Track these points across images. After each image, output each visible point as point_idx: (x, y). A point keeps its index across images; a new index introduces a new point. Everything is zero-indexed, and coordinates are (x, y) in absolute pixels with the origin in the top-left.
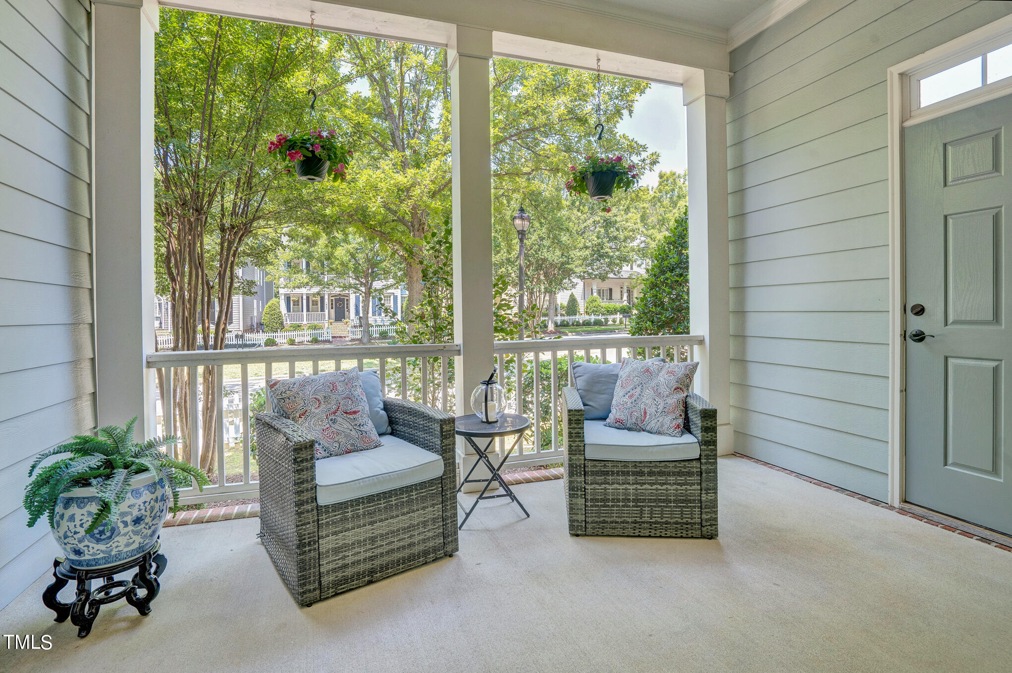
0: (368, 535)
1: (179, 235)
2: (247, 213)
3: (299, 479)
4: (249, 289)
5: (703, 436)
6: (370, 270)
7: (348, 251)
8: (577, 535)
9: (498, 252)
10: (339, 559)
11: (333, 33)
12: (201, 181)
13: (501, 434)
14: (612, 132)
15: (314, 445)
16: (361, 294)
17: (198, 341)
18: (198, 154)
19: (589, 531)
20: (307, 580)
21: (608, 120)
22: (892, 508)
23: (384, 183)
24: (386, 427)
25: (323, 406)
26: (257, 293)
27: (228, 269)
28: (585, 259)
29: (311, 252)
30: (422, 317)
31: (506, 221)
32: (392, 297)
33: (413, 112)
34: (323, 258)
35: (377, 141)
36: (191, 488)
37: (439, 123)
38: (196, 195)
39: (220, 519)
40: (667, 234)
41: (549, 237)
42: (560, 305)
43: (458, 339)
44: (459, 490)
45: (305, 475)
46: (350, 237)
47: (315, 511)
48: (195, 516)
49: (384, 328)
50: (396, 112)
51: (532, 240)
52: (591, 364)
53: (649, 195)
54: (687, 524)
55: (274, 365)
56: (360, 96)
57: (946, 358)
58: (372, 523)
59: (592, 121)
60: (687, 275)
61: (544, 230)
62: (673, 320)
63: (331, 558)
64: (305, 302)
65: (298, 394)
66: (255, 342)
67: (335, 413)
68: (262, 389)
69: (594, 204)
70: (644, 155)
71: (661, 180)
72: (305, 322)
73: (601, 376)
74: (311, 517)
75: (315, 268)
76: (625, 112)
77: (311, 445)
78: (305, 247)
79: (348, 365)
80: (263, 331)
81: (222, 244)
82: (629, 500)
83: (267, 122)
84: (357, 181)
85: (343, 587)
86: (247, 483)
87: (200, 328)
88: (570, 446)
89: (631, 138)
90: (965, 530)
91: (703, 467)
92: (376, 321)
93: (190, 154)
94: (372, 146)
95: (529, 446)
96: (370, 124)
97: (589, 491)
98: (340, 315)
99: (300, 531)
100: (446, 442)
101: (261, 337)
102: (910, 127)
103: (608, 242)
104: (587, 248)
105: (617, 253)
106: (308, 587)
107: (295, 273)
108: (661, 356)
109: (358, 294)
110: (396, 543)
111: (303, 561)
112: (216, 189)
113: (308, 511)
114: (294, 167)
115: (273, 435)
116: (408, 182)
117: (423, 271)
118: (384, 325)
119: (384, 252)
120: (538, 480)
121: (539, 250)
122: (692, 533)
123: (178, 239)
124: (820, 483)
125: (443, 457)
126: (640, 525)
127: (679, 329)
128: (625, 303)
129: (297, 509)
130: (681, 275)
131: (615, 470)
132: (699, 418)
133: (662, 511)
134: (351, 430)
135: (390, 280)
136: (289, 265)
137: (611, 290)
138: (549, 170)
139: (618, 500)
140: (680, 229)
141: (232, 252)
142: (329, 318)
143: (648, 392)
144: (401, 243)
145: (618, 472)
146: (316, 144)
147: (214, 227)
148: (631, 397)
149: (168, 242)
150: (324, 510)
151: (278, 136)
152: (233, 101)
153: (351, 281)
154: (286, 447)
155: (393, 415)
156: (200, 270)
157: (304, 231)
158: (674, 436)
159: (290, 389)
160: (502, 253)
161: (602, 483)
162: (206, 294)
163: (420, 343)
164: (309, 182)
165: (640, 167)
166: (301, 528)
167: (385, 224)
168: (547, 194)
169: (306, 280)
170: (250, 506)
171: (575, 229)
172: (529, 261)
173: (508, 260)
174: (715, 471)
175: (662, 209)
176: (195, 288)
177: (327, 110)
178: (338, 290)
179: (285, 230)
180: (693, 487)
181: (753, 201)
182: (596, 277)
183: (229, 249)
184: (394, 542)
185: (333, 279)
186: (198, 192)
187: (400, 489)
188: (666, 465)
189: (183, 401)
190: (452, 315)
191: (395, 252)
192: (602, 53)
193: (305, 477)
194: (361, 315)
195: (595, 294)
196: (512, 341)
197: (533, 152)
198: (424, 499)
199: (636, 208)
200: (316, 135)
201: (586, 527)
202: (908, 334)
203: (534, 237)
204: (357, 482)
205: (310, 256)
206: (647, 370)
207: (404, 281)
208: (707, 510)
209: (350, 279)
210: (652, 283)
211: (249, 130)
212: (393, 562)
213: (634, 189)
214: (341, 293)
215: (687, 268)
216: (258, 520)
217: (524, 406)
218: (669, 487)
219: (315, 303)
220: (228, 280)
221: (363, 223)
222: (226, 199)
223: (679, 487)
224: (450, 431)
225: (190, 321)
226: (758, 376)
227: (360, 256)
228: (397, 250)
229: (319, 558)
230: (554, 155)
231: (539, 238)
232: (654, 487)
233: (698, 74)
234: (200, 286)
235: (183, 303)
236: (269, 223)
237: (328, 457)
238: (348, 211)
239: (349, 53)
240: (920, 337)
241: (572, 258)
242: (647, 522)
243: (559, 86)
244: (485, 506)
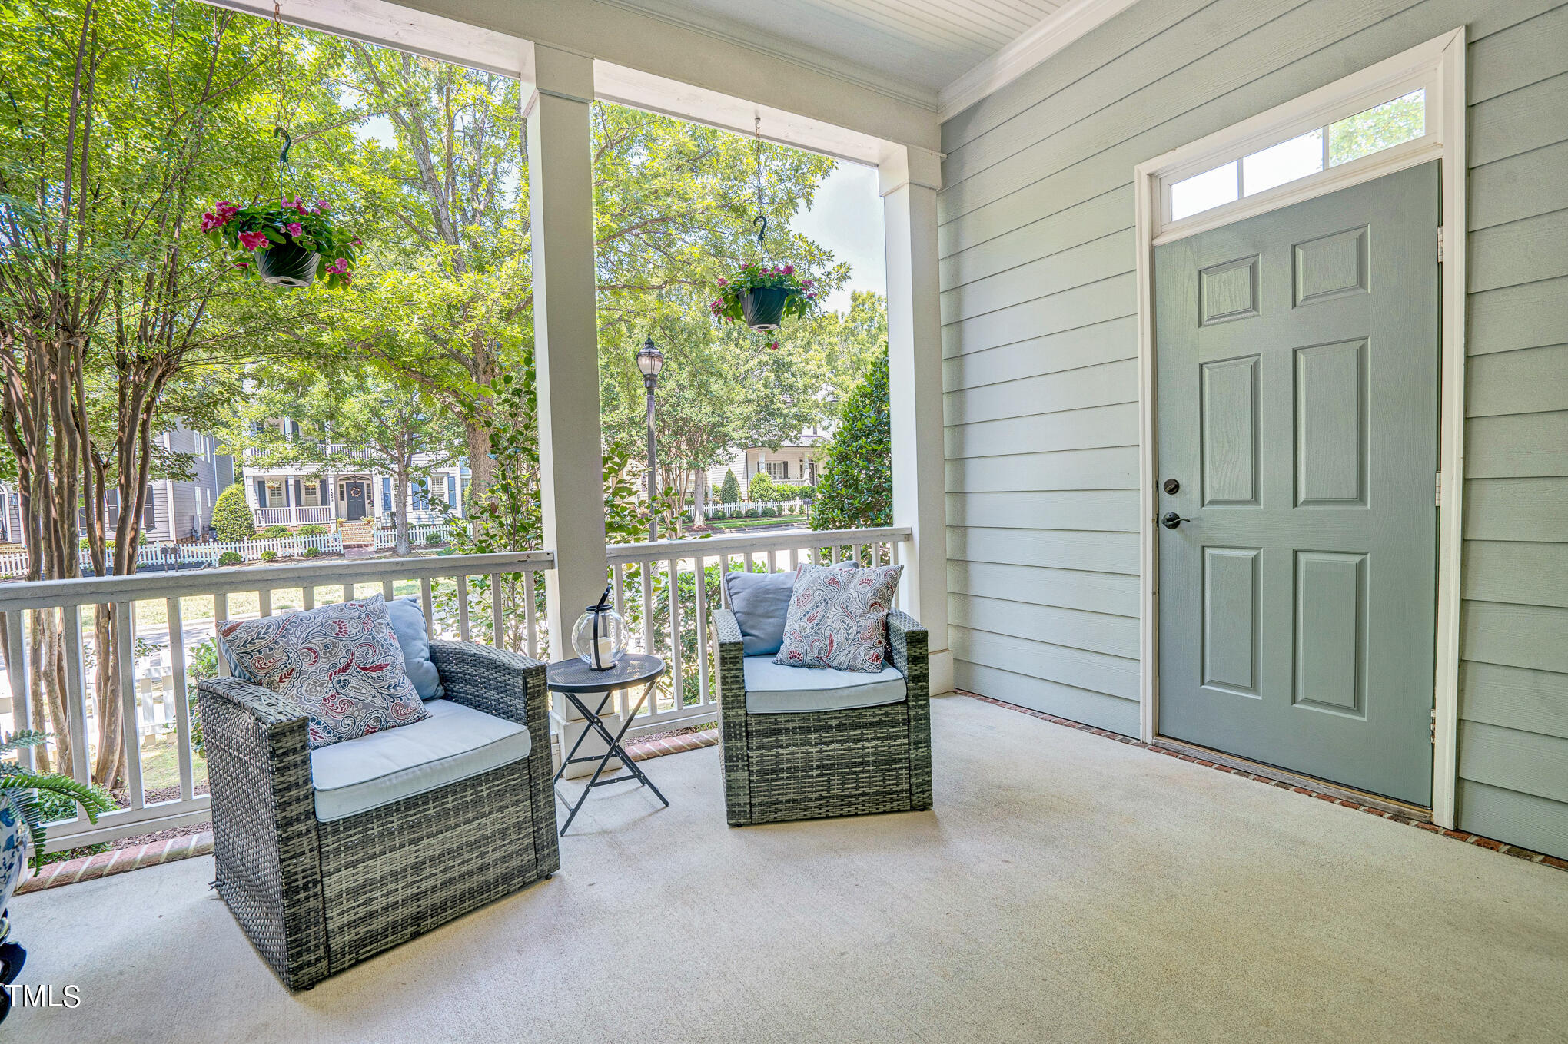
0: (409, 861)
1: (30, 373)
2: (169, 338)
3: (282, 782)
4: (181, 467)
5: (909, 669)
6: (406, 436)
7: (366, 405)
8: (739, 826)
9: (616, 408)
10: (359, 906)
11: (324, 34)
12: (71, 277)
13: (623, 686)
14: (782, 230)
15: (307, 725)
16: (391, 475)
17: (81, 561)
18: (61, 228)
19: (757, 817)
20: (304, 947)
21: (777, 212)
22: (1144, 745)
23: (423, 294)
24: (434, 687)
25: (323, 660)
26: (196, 475)
27: (137, 434)
28: (747, 418)
29: (299, 405)
30: (493, 510)
31: (625, 360)
32: (446, 479)
33: (471, 180)
34: (322, 417)
35: (410, 225)
36: (76, 819)
37: (515, 201)
38: (63, 302)
39: (136, 867)
40: (861, 381)
41: (692, 385)
42: (711, 489)
43: (550, 544)
44: (560, 775)
45: (292, 776)
46: (370, 381)
47: (314, 833)
48: (84, 867)
49: (433, 530)
50: (442, 177)
51: (668, 389)
52: (754, 575)
53: (837, 325)
54: (891, 794)
55: (231, 597)
56: (378, 147)
57: (1203, 548)
58: (414, 842)
59: (753, 211)
60: (888, 442)
61: (685, 375)
62: (870, 506)
63: (346, 906)
64: (292, 489)
65: (276, 642)
66: (200, 559)
67: (344, 671)
68: (212, 639)
69: (758, 336)
70: (829, 266)
71: (855, 304)
72: (294, 523)
73: (767, 592)
74: (306, 843)
75: (308, 433)
76: (801, 202)
77: (302, 725)
78: (288, 397)
79: (368, 590)
80: (215, 540)
81: (122, 391)
82: (811, 768)
83: (200, 176)
84: (375, 288)
85: (368, 948)
86: (188, 799)
87: (83, 539)
88: (724, 697)
89: (810, 240)
90: (1223, 763)
91: (912, 713)
92: (420, 518)
93: (46, 227)
94: (402, 232)
95: (666, 700)
96: (396, 195)
97: (754, 760)
98: (357, 510)
99: (288, 869)
100: (533, 703)
101: (213, 551)
102: (1162, 246)
103: (781, 394)
104: (750, 402)
105: (794, 410)
106: (306, 958)
107: (271, 441)
108: (854, 560)
109: (387, 476)
110: (457, 868)
111: (295, 917)
112: (103, 292)
113: (300, 835)
114: (254, 261)
115: (232, 713)
116: (465, 293)
117: (492, 438)
118: (434, 525)
119: (429, 407)
120: (681, 750)
121: (678, 405)
122: (899, 805)
123: (28, 378)
124: (1061, 721)
125: (530, 727)
126: (828, 802)
127: (879, 519)
128: (807, 483)
129: (279, 833)
130: (880, 442)
131: (791, 726)
132: (905, 644)
133: (857, 778)
134: (374, 696)
135: (441, 452)
136: (260, 427)
137: (786, 464)
138: (690, 283)
139: (796, 769)
140: (878, 375)
141: (143, 405)
142: (337, 515)
143: (835, 612)
144: (456, 393)
145: (794, 729)
146: (294, 223)
147: (106, 359)
148: (811, 619)
149: (7, 384)
150: (329, 829)
151: (221, 205)
152: (130, 134)
153: (374, 454)
154: (255, 733)
155: (446, 667)
156: (77, 435)
157: (283, 370)
158: (872, 672)
159: (261, 636)
160: (621, 409)
161: (772, 747)
162: (94, 478)
163: (491, 552)
164: (283, 286)
165: (824, 283)
166: (288, 863)
167: (429, 361)
168: (687, 320)
169: (292, 454)
170: (195, 837)
171: (732, 373)
172: (664, 422)
173: (631, 420)
174: (927, 717)
175: (857, 346)
176: (69, 467)
177: (318, 166)
178: (351, 470)
179: (249, 368)
180: (899, 742)
181: (975, 336)
182: (764, 445)
183: (137, 399)
184: (454, 867)
185: (341, 452)
186: (66, 296)
187: (460, 783)
188: (861, 714)
189: (56, 668)
190: (539, 506)
191: (445, 408)
192: (764, 109)
193: (292, 779)
194: (394, 509)
195: (763, 471)
196: (637, 544)
197: (665, 254)
198: (501, 795)
199: (819, 343)
200: (293, 207)
201: (751, 813)
202: (1161, 518)
203: (670, 385)
204: (386, 778)
205: (298, 413)
206: (833, 580)
207: (464, 454)
208: (918, 771)
209: (373, 450)
210: (841, 453)
211: (168, 188)
212: (453, 898)
213: (815, 316)
214: (357, 474)
215: (888, 431)
216: (211, 860)
217: (658, 640)
218: (866, 744)
219: (310, 491)
220: (137, 452)
221: (390, 359)
222: (126, 310)
223: (879, 743)
224: (539, 686)
225: (62, 527)
226: (983, 581)
227: (388, 413)
228: (450, 404)
229: (324, 908)
230: (699, 261)
231: (678, 386)
232: (846, 746)
233: (900, 152)
234: (80, 464)
235: (46, 495)
236: (216, 354)
237: (335, 743)
238: (363, 338)
239: (356, 71)
240: (1174, 522)
241: (728, 418)
242: (838, 797)
243: (704, 156)
244: (602, 796)
